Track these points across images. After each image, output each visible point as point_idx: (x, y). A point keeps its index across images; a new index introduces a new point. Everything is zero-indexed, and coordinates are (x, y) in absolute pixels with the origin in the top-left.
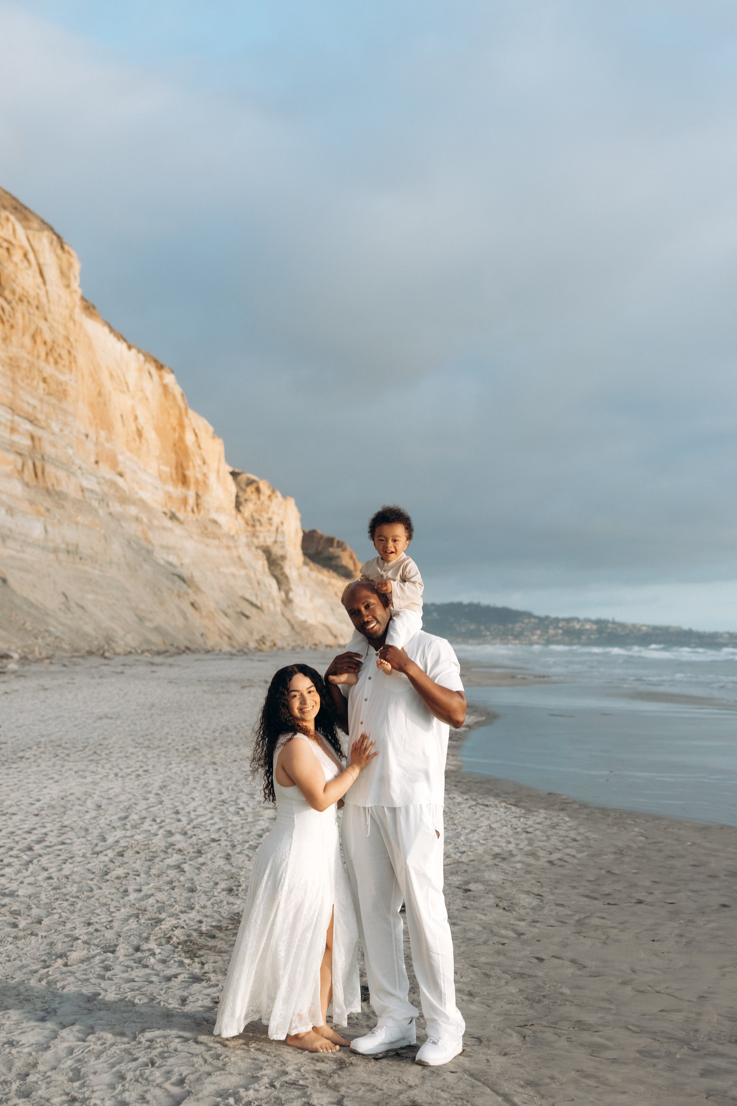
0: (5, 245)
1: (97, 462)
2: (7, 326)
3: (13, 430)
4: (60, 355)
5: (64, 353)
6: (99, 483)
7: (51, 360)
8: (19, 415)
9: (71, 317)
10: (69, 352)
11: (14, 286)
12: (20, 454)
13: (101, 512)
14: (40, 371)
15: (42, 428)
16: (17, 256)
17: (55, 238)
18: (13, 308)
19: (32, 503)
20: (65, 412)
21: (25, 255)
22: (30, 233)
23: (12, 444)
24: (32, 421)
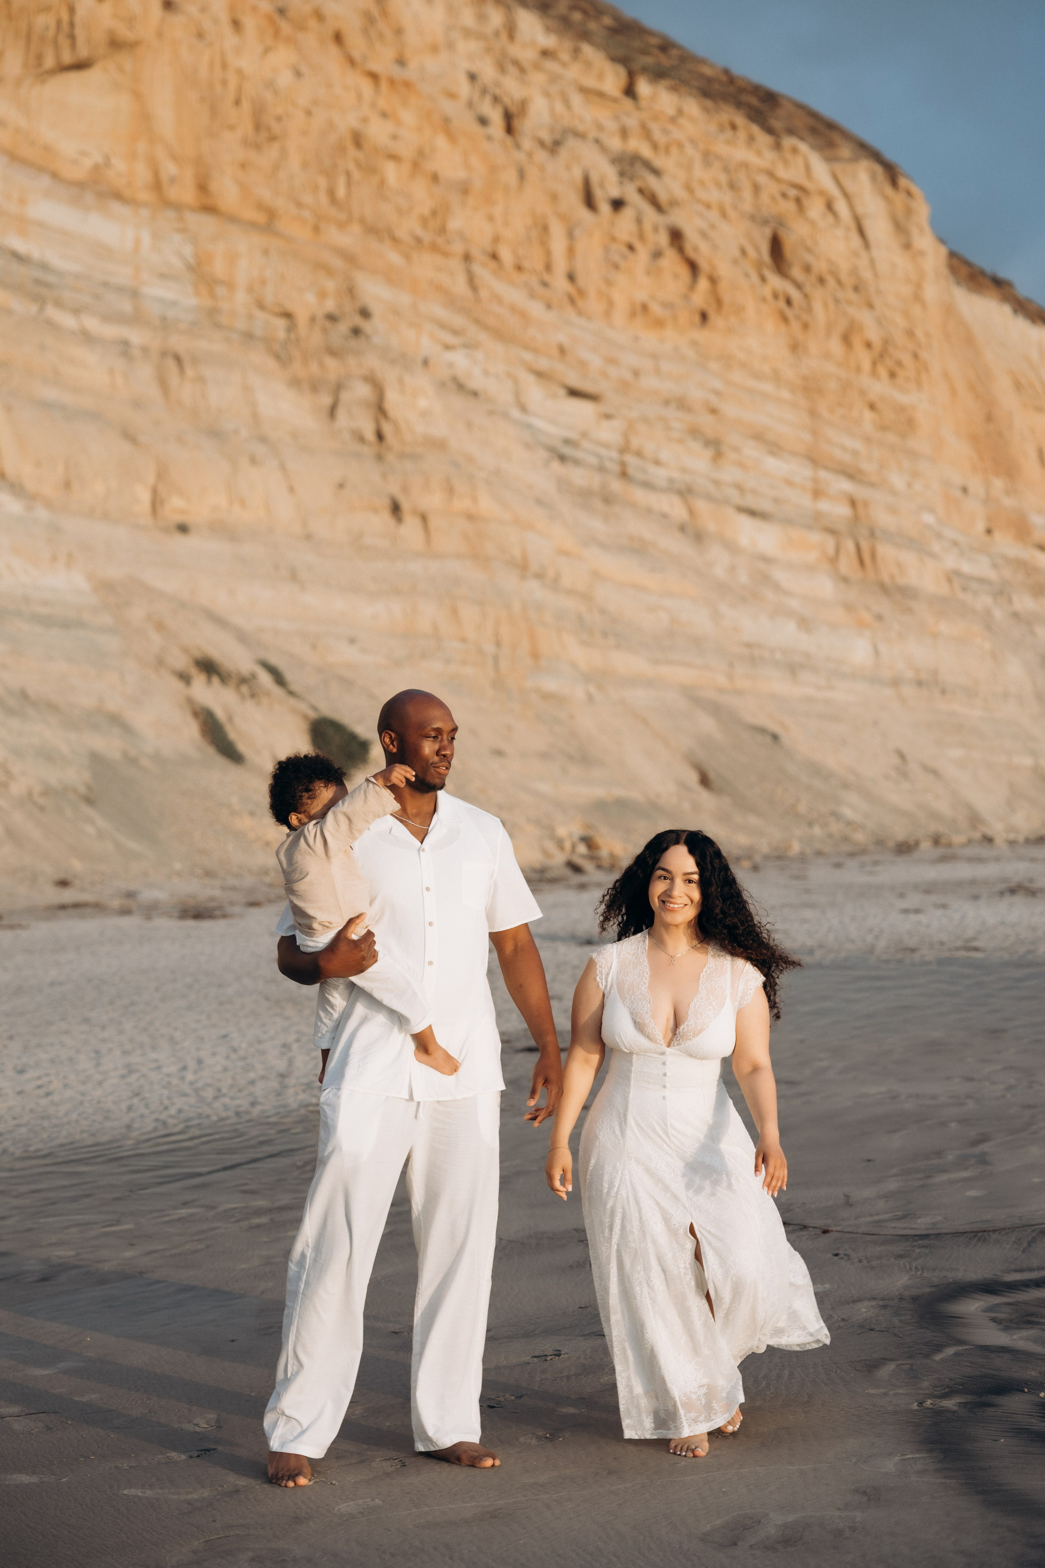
0: (793, 193)
1: (989, 531)
2: (796, 326)
3: (817, 493)
4: (899, 364)
5: (906, 358)
6: (995, 566)
7: (883, 372)
8: (826, 468)
9: (918, 298)
10: (916, 356)
11: (808, 258)
12: (832, 531)
13: (998, 614)
14: (863, 393)
15: (872, 485)
16: (815, 209)
17: (879, 169)
18: (806, 296)
19: (849, 608)
20: (913, 455)
21: (829, 206)
22: (838, 167)
23: (818, 516)
24: (852, 474)
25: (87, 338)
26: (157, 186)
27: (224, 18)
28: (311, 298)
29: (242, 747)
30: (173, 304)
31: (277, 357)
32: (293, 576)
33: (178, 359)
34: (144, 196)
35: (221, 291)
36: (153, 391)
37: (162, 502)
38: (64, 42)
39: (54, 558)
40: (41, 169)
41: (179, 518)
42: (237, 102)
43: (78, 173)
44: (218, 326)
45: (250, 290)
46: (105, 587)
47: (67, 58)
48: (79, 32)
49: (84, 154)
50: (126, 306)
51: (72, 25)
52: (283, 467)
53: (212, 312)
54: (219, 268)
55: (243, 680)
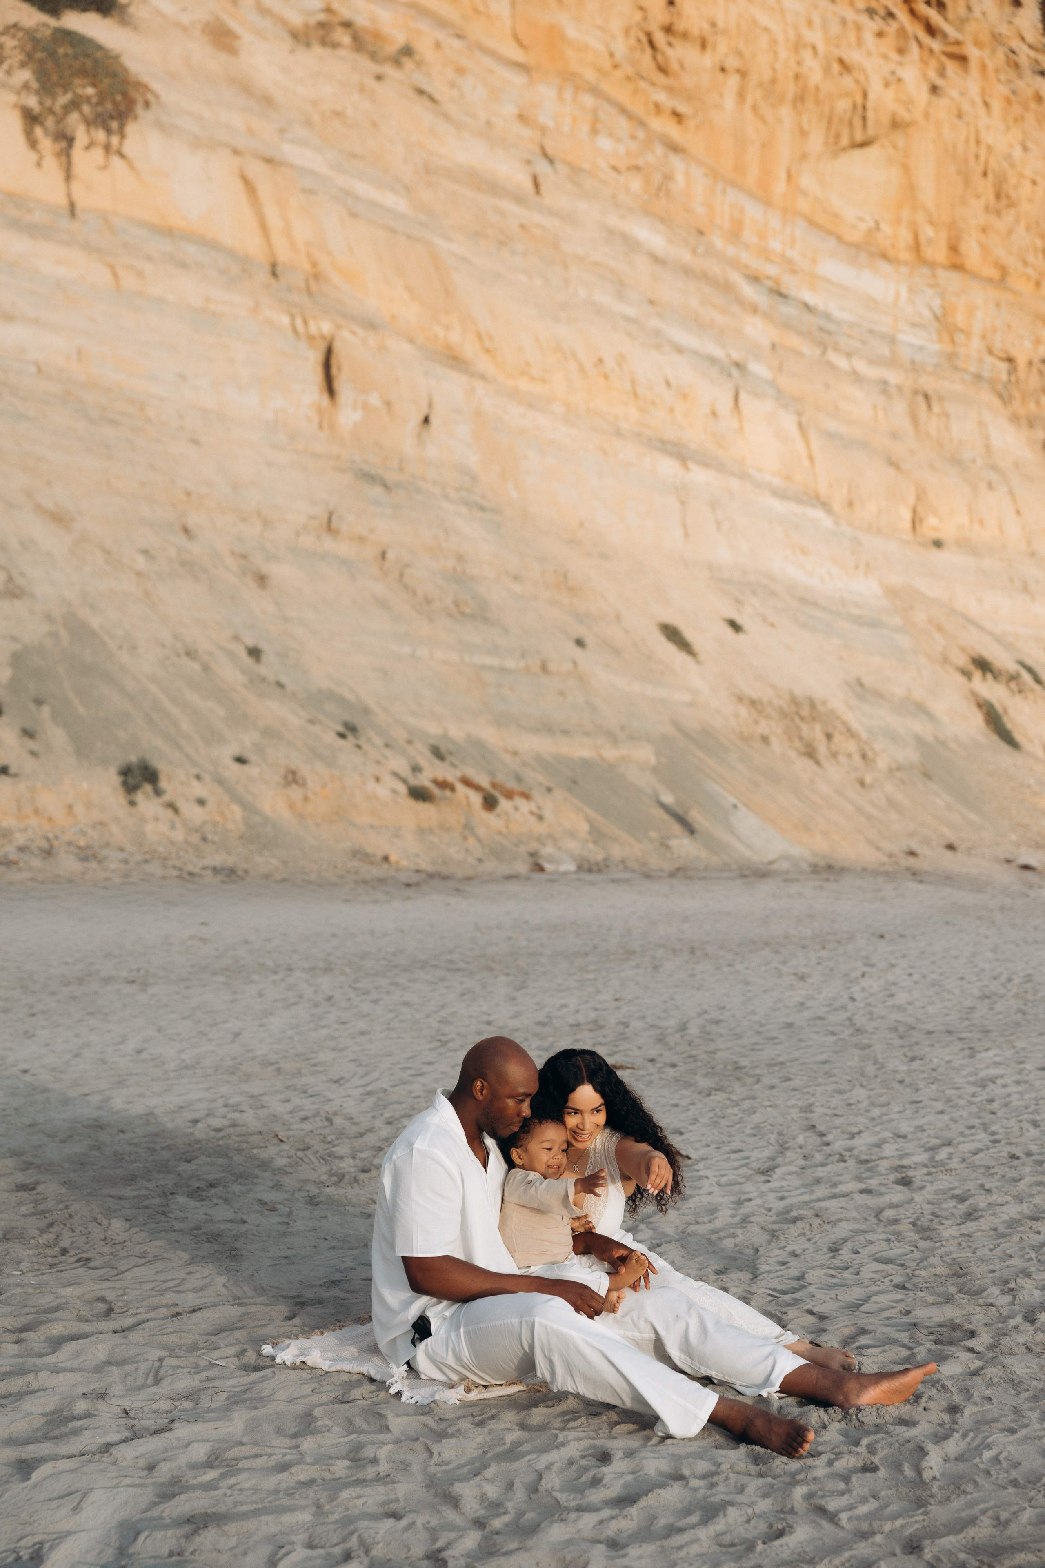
25: (856, 377)
26: (917, 247)
27: (978, 101)
28: (1027, 344)
29: (1018, 737)
30: (921, 349)
31: (1000, 396)
32: (1025, 589)
33: (926, 397)
34: (906, 255)
35: (960, 338)
36: (906, 425)
37: (921, 521)
38: (857, 122)
39: (857, 567)
40: (830, 233)
41: (934, 535)
42: (985, 174)
43: (855, 236)
44: (956, 368)
45: (983, 337)
46: (892, 592)
47: (859, 137)
48: (870, 114)
49: (861, 219)
50: (886, 352)
51: (864, 108)
52: (1011, 494)
53: (951, 357)
54: (960, 319)
55: (1014, 677)
